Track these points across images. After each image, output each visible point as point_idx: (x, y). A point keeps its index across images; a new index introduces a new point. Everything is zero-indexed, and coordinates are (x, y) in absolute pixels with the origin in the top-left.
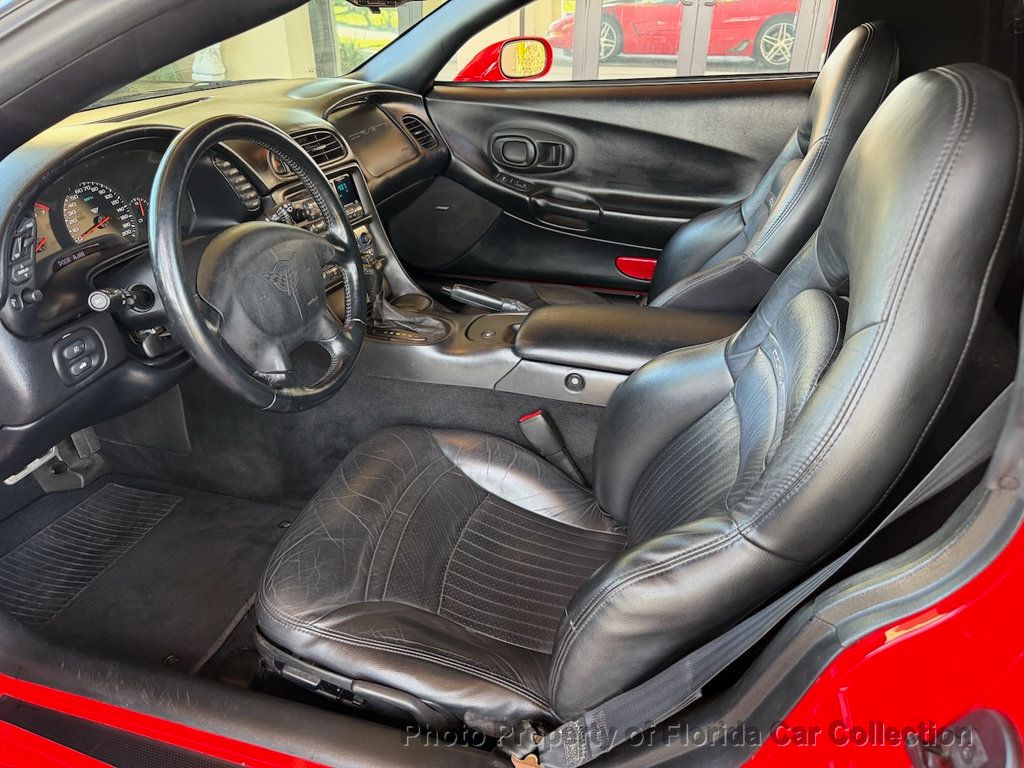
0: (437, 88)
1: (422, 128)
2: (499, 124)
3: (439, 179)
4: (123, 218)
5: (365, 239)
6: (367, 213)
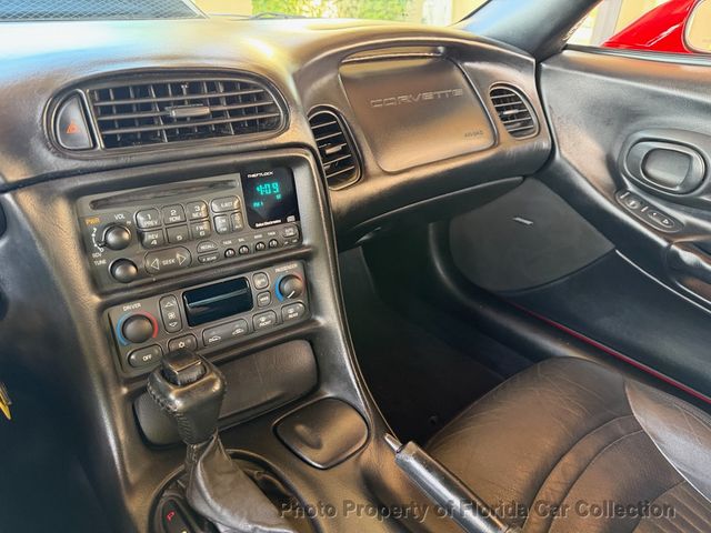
0: (566, 53)
1: (521, 106)
2: (655, 119)
3: (530, 181)
5: (286, 287)
6: (306, 242)
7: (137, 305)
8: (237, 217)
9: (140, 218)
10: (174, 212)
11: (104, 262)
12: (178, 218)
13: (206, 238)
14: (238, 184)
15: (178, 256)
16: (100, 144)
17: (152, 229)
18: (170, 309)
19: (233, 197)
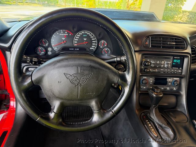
4: (93, 44)
5: (175, 83)
6: (183, 74)
7: (146, 77)
8: (170, 65)
9: (152, 62)
10: (158, 61)
11: (143, 68)
12: (159, 63)
13: (162, 68)
14: (172, 59)
15: (156, 70)
16: (150, 46)
17: (153, 64)
18: (151, 80)
19: (170, 61)
